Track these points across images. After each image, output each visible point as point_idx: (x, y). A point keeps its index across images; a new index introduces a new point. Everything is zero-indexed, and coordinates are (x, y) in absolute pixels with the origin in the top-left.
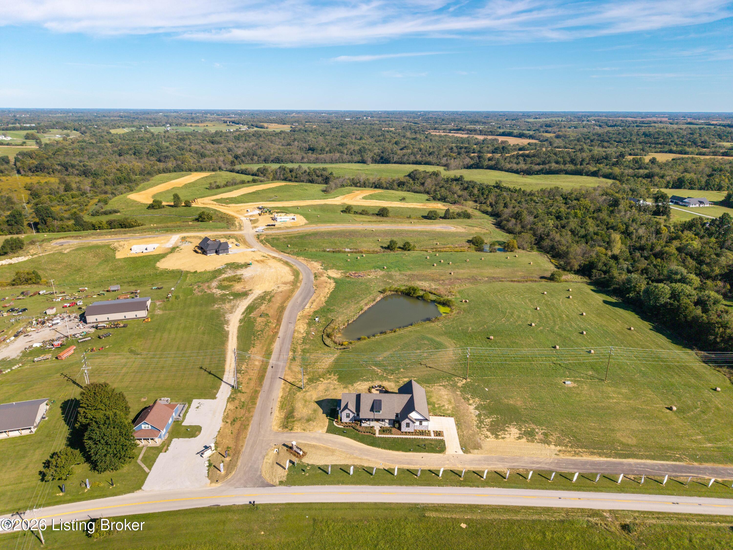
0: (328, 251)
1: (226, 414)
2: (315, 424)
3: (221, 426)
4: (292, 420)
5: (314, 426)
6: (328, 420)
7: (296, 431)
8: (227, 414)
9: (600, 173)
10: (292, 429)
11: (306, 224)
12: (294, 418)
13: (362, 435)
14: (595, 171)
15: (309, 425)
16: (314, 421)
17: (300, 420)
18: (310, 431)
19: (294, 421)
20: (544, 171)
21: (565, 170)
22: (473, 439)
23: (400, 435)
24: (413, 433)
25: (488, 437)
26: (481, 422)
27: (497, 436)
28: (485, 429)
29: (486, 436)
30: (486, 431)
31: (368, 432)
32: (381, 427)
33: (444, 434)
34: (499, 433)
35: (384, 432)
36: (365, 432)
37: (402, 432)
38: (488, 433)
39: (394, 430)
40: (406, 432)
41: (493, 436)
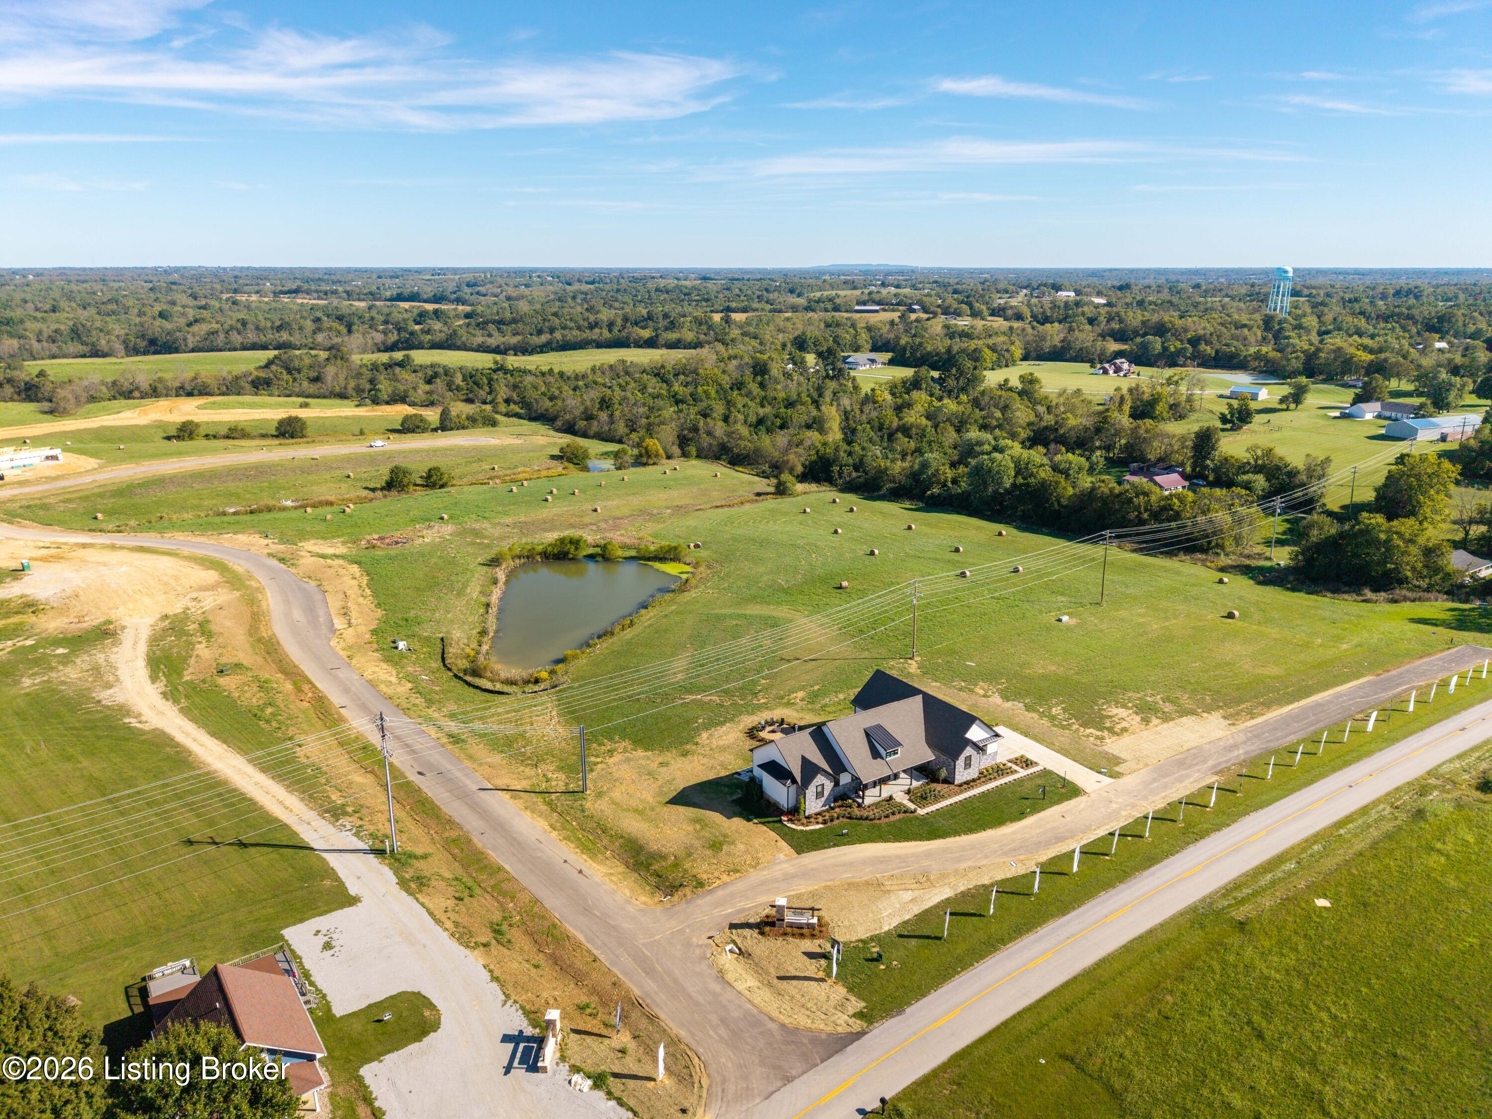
0: (235, 513)
1: (449, 925)
2: (741, 847)
3: (482, 962)
4: (665, 864)
5: (747, 852)
6: (763, 828)
7: (718, 883)
8: (457, 924)
9: (661, 340)
10: (700, 884)
11: (101, 467)
12: (664, 857)
13: (888, 824)
14: (651, 338)
15: (733, 856)
16: (732, 845)
19: (676, 866)
20: (554, 345)
21: (594, 341)
22: (1087, 750)
23: (961, 792)
24: (979, 778)
25: (1102, 738)
26: (1052, 718)
27: (1111, 730)
28: (1075, 727)
29: (1097, 738)
30: (1082, 729)
31: (893, 814)
32: (908, 792)
33: (1034, 760)
34: (1108, 725)
35: (925, 799)
36: (887, 816)
37: (960, 785)
38: (1091, 730)
39: (938, 787)
40: (967, 783)
41: (1106, 733)
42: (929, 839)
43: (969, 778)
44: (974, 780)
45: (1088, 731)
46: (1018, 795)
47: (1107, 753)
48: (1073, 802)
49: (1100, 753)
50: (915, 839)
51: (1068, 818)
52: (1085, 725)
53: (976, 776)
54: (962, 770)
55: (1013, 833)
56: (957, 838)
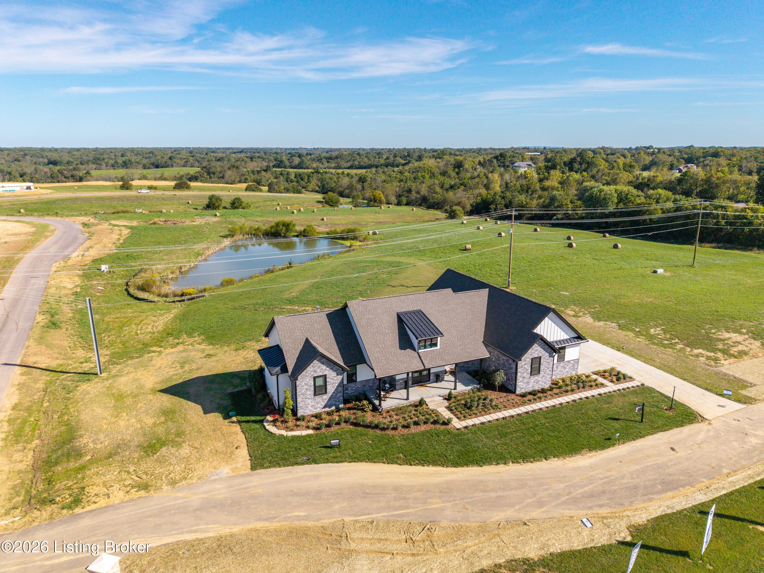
2: (185, 450)
4: (72, 465)
5: (187, 459)
6: (237, 428)
7: (102, 502)
10: (77, 502)
11: (51, 193)
12: (79, 454)
13: (405, 438)
15: (161, 461)
16: (179, 445)
17: (110, 456)
18: (173, 483)
19: (83, 468)
22: (699, 369)
23: (523, 404)
24: (551, 389)
25: (716, 360)
26: (651, 338)
27: (725, 352)
28: (679, 346)
29: (708, 358)
30: (689, 349)
31: (416, 423)
32: (449, 398)
33: (629, 374)
34: (720, 346)
35: (470, 408)
36: (406, 427)
37: (523, 396)
38: (700, 351)
39: (492, 395)
40: (533, 393)
41: (719, 355)
42: (456, 464)
43: (537, 387)
44: (543, 391)
45: (696, 351)
46: (603, 413)
47: (725, 375)
48: (687, 430)
49: (716, 374)
50: (435, 463)
51: (682, 453)
52: (692, 345)
53: (547, 386)
54: (527, 375)
55: (592, 467)
56: (501, 468)
